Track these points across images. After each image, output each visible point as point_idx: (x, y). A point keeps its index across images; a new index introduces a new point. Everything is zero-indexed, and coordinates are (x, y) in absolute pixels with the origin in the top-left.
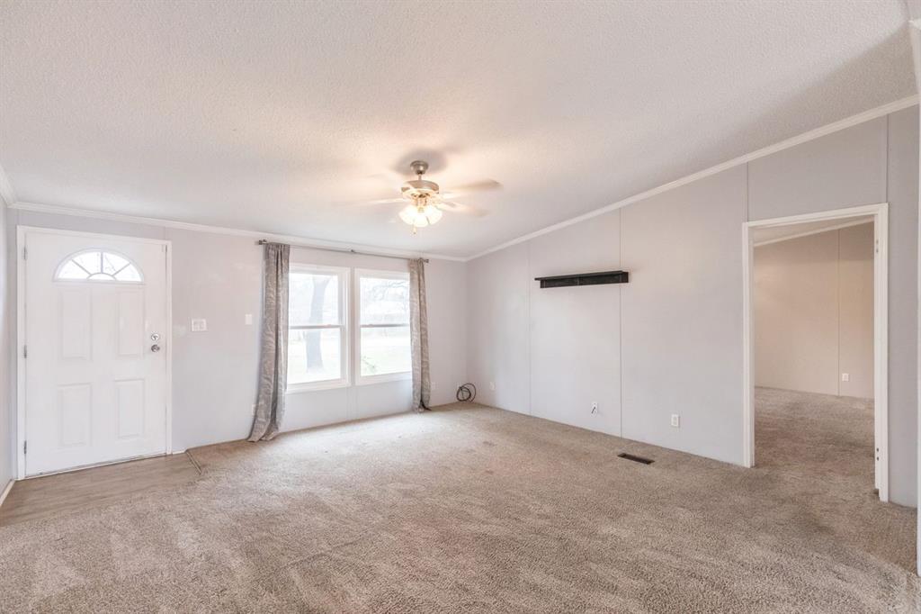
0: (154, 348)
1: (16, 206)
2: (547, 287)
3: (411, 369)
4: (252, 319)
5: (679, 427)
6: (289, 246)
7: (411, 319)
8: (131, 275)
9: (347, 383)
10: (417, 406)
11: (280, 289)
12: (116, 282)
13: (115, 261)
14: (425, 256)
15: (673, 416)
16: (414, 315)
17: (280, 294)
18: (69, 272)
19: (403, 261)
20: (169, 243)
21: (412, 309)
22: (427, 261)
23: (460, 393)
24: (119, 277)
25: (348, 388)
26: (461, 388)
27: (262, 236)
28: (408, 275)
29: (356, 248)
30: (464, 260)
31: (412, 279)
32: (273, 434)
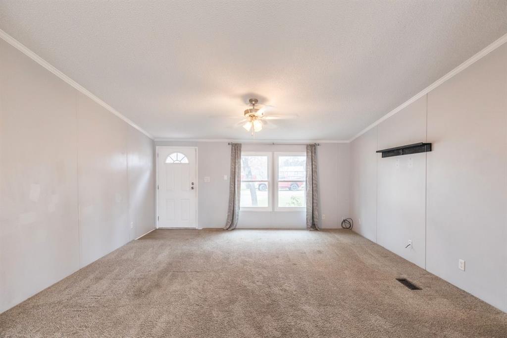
0: (192, 188)
1: (156, 140)
2: (385, 157)
3: (306, 206)
4: (227, 177)
5: (465, 270)
6: (241, 144)
7: (306, 178)
8: (186, 161)
9: (270, 210)
10: (309, 227)
11: (236, 164)
12: (181, 164)
13: (181, 156)
14: (317, 142)
15: (460, 260)
16: (308, 175)
17: (236, 166)
18: (169, 161)
19: (303, 146)
20: (197, 148)
21: (307, 172)
22: (319, 145)
23: (344, 224)
24: (182, 162)
25: (270, 212)
26: (344, 221)
27: (230, 141)
28: (305, 154)
29: (275, 142)
30: (348, 142)
31: (307, 155)
32: (232, 228)
